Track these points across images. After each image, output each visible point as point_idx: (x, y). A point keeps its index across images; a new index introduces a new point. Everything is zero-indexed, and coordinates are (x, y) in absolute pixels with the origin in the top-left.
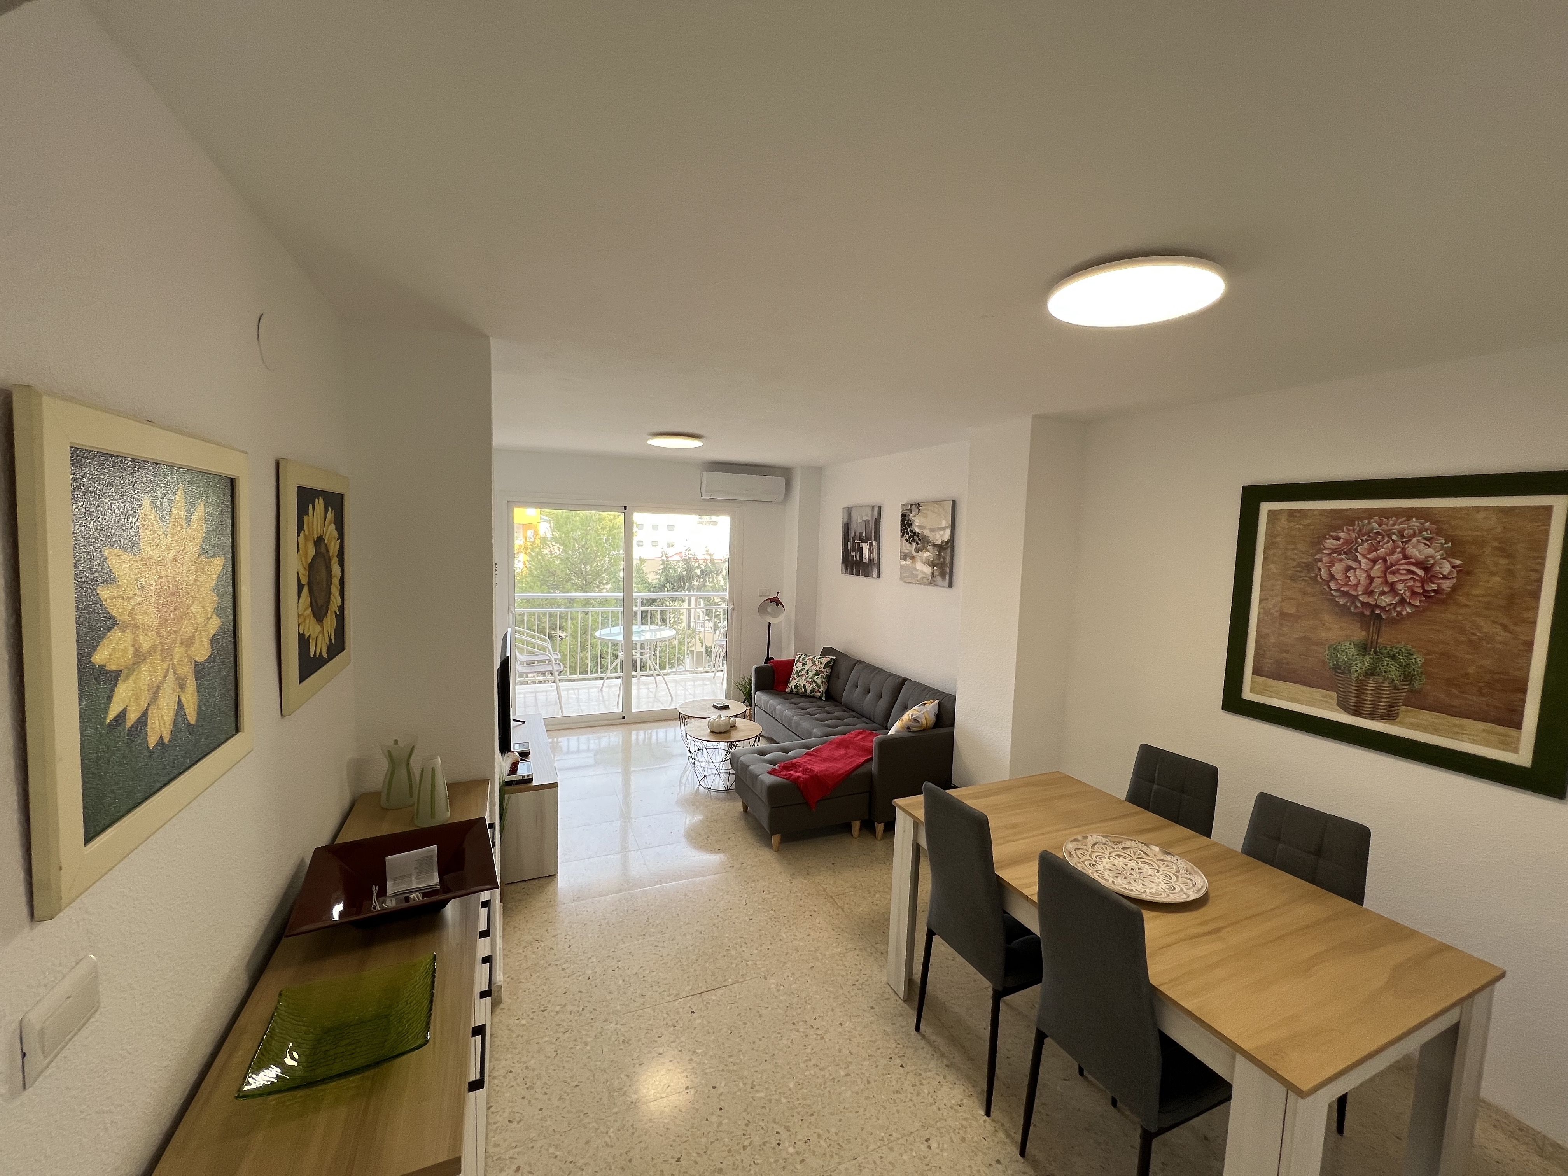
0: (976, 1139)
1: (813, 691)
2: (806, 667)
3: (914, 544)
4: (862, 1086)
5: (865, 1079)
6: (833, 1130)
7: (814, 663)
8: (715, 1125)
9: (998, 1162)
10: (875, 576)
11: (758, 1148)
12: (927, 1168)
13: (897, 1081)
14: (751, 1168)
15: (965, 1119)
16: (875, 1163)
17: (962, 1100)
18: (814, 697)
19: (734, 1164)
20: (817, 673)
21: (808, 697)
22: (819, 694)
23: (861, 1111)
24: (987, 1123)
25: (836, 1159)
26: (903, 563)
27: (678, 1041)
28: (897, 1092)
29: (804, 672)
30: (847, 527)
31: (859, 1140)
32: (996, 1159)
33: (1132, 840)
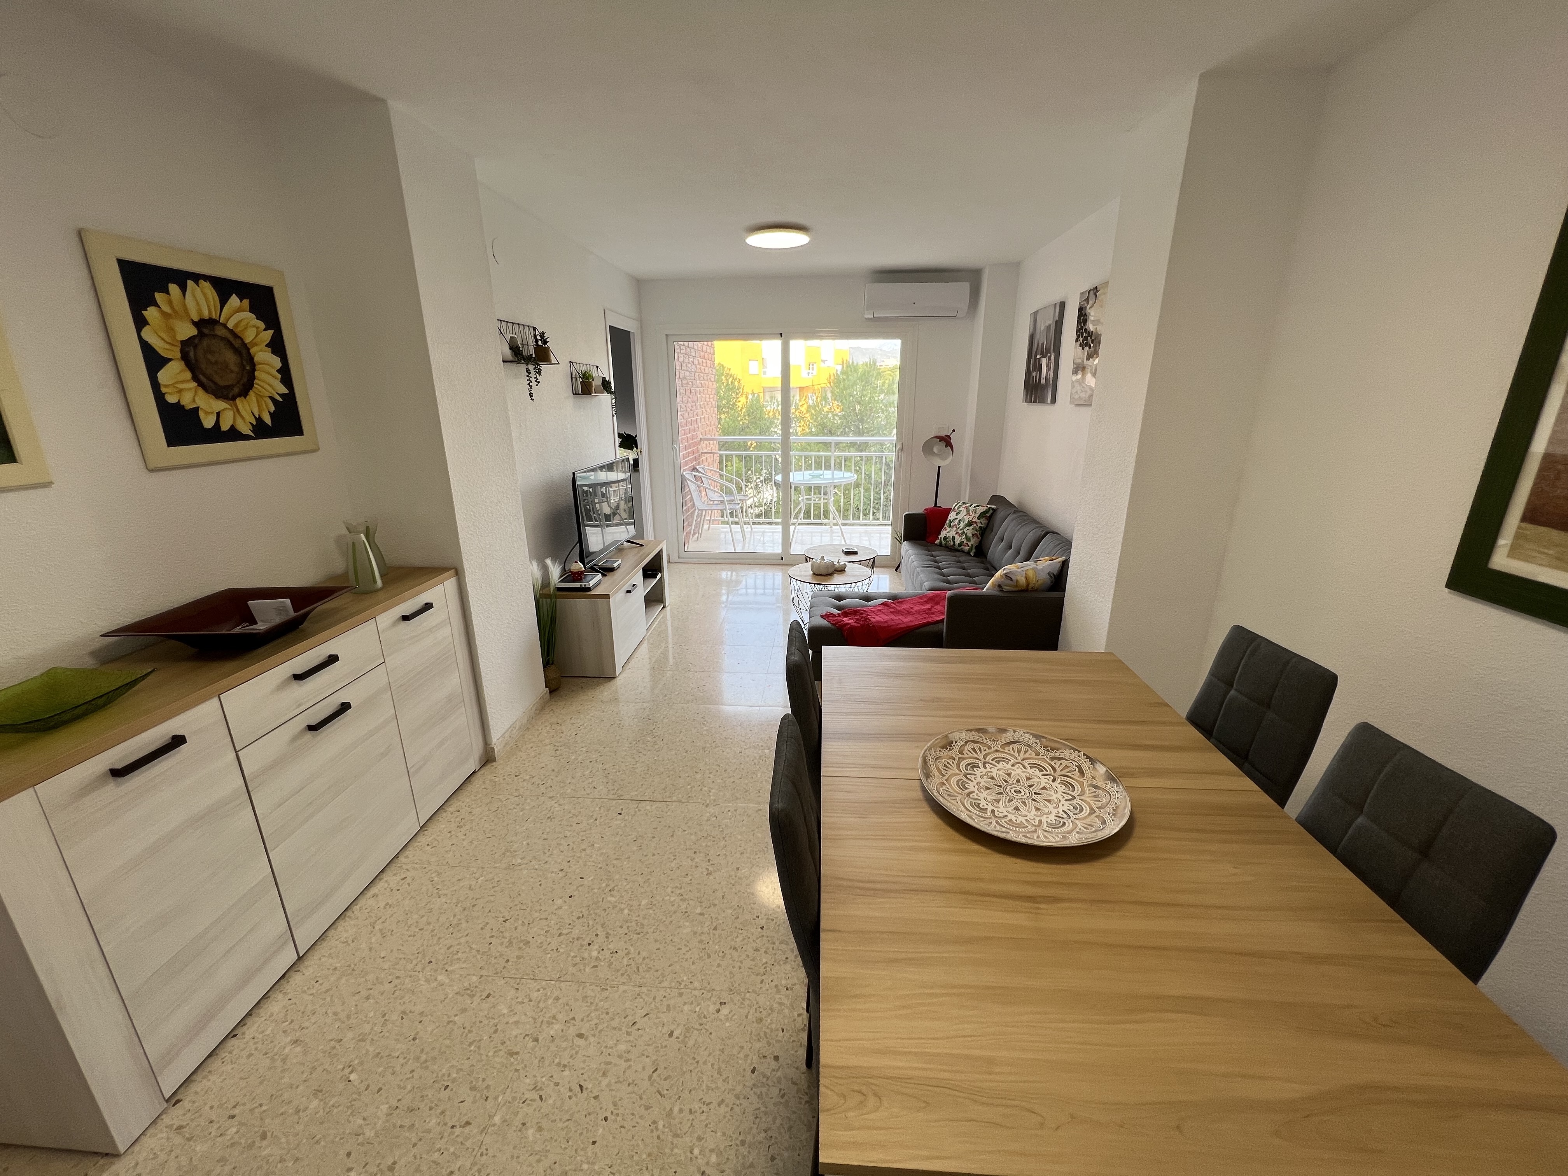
0: (774, 1026)
1: (961, 544)
2: (960, 517)
3: (1087, 348)
4: (706, 930)
5: (715, 924)
6: (644, 954)
7: (968, 511)
8: (556, 907)
9: (776, 1058)
10: (1049, 400)
11: (571, 940)
12: (697, 1027)
13: (744, 939)
14: (552, 952)
15: (781, 1004)
16: (654, 998)
17: (795, 984)
18: (962, 551)
19: (541, 943)
20: (969, 524)
21: (957, 551)
22: (967, 548)
23: (684, 950)
24: (800, 1018)
25: (624, 979)
26: (1075, 378)
27: (588, 832)
28: (735, 948)
29: (956, 522)
30: (1032, 337)
31: (659, 973)
32: (775, 1054)
33: (1075, 750)
